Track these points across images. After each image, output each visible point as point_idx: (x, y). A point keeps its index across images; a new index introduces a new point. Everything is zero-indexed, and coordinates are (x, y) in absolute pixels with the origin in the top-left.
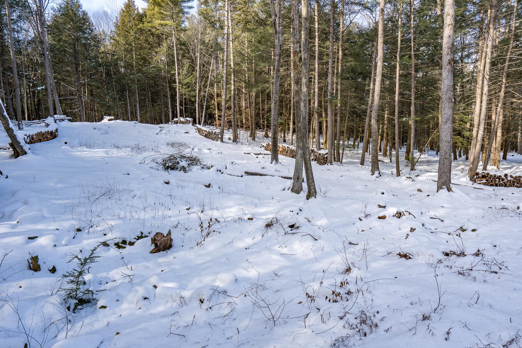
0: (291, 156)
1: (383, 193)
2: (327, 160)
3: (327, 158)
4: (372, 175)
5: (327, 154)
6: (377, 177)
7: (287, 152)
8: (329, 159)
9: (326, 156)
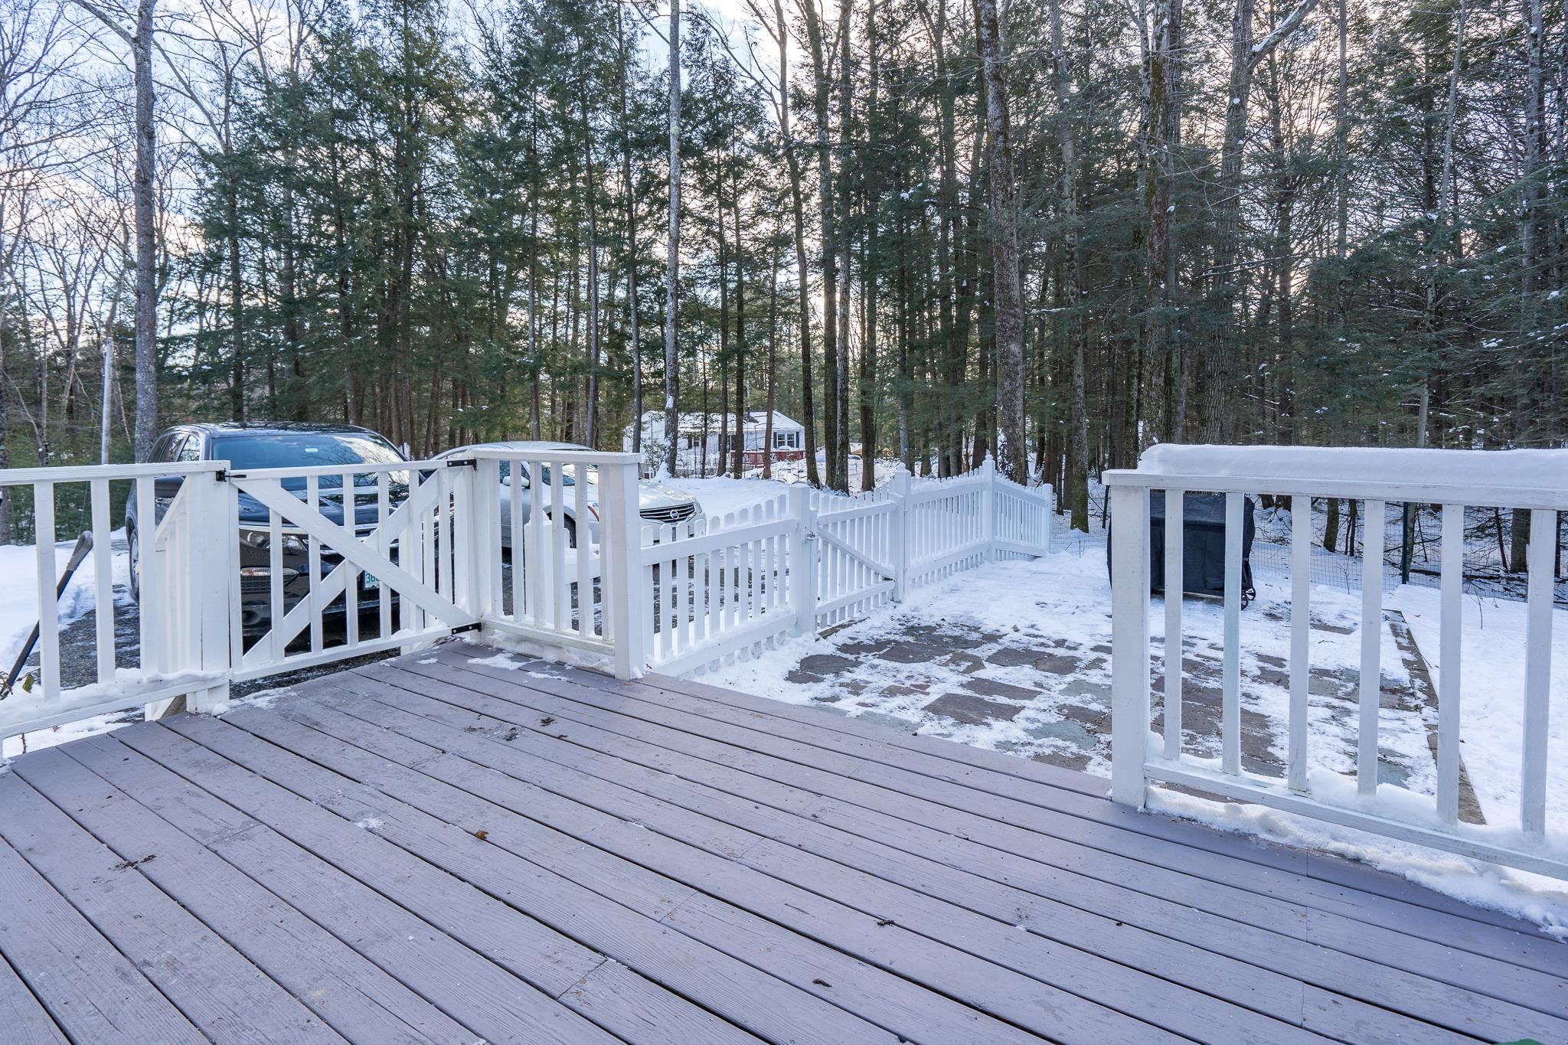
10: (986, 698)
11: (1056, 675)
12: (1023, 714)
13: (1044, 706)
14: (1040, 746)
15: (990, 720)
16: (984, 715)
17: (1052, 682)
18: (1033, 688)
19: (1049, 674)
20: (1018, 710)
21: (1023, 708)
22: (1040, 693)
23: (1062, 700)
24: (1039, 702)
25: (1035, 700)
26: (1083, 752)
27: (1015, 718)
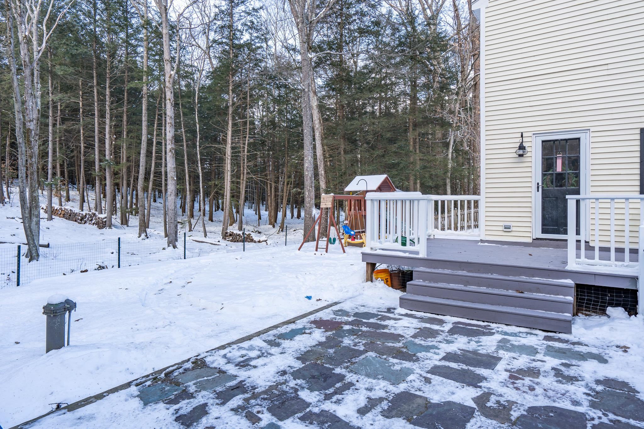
0: (74, 219)
1: (113, 253)
2: (105, 224)
3: (105, 222)
4: (139, 237)
5: (106, 218)
6: (143, 239)
7: (70, 215)
8: (107, 223)
9: (104, 220)
10: (464, 367)
11: (413, 391)
12: (440, 357)
13: (428, 361)
14: (432, 341)
15: (459, 352)
16: (463, 355)
17: (417, 384)
18: (433, 377)
19: (418, 393)
20: (444, 358)
21: (440, 360)
22: (428, 372)
23: (414, 366)
24: (430, 364)
25: (432, 365)
26: (413, 339)
27: (445, 354)
